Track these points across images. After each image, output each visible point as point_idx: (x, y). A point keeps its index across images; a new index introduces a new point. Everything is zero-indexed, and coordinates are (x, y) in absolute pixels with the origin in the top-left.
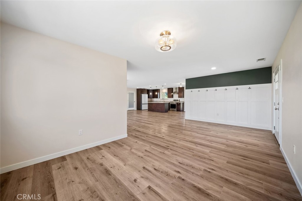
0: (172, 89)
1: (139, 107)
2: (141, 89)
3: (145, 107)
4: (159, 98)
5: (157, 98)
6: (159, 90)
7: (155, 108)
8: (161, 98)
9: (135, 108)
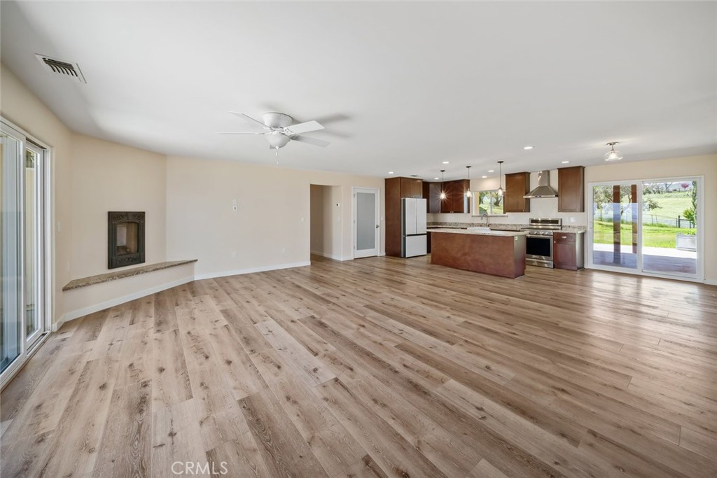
0: (525, 176)
1: (395, 248)
2: (401, 178)
3: (415, 246)
4: (469, 212)
5: (463, 212)
6: (469, 181)
7: (465, 254)
8: (474, 211)
9: (379, 249)
